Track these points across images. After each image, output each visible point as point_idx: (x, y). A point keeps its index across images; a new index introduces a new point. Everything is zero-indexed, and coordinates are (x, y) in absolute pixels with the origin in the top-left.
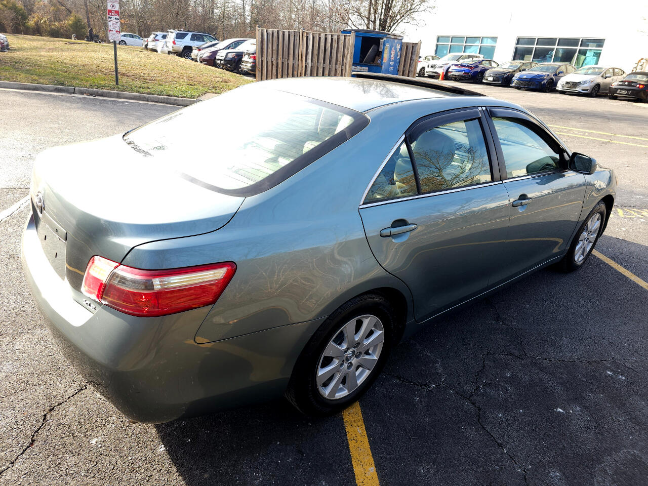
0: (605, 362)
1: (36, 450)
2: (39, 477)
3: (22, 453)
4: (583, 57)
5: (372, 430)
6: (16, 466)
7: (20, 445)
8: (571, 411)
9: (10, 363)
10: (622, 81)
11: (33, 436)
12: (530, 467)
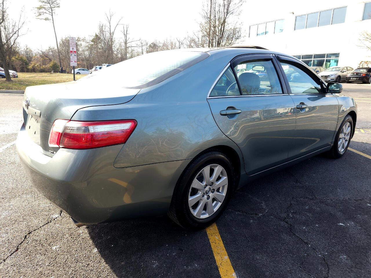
0: (365, 200)
1: (19, 253)
2: (20, 267)
3: (11, 255)
4: (329, 63)
5: (225, 237)
6: (7, 262)
7: (9, 251)
8: (349, 225)
9: (7, 211)
10: (353, 73)
11: (18, 246)
12: (327, 253)
